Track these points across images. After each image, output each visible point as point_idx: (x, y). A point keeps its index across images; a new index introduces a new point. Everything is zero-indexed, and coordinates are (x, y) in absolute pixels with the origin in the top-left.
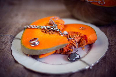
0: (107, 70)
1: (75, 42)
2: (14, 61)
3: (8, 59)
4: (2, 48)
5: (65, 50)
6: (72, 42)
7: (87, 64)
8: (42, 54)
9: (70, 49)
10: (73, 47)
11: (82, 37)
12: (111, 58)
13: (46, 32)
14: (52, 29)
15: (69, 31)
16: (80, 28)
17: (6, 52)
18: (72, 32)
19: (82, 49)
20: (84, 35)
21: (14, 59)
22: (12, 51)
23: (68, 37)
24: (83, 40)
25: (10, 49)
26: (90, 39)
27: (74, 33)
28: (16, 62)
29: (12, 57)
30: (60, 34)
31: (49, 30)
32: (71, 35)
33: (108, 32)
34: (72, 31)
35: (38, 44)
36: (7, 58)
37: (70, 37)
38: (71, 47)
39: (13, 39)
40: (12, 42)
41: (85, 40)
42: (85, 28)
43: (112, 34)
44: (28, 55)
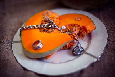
0: (113, 58)
1: (76, 35)
2: (22, 69)
3: (17, 68)
4: (6, 58)
5: (68, 46)
6: (73, 36)
7: (95, 57)
8: (48, 55)
9: (73, 44)
10: (75, 41)
11: (81, 29)
12: (112, 45)
13: (44, 31)
14: (50, 26)
15: (65, 24)
16: (76, 18)
17: (11, 62)
18: (69, 25)
19: (82, 39)
20: (82, 26)
21: (22, 67)
22: (16, 58)
23: (67, 30)
24: (82, 31)
25: (13, 56)
26: (89, 29)
27: (71, 25)
28: (25, 69)
29: (19, 65)
30: (59, 30)
31: (47, 28)
32: (70, 28)
33: (101, 16)
34: (69, 23)
35: (42, 47)
36: (15, 69)
37: (69, 31)
38: (74, 41)
39: (12, 44)
40: (12, 48)
41: (84, 32)
42: (80, 18)
43: (106, 18)
44: (34, 59)
